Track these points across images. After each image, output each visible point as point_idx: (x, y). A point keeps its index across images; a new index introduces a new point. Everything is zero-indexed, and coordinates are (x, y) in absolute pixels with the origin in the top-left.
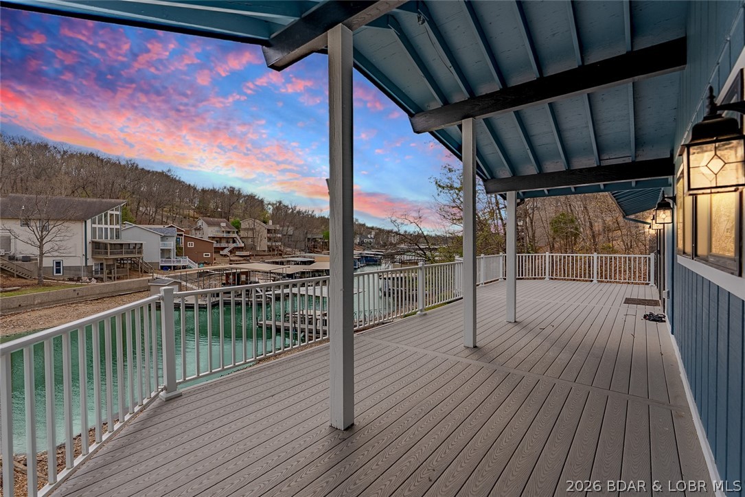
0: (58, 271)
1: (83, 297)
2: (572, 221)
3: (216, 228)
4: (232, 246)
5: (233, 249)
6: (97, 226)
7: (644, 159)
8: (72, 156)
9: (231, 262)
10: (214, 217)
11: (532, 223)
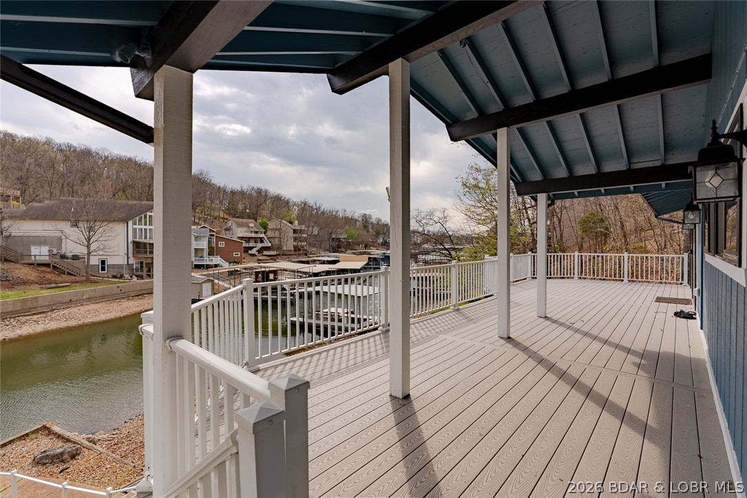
0: (103, 269)
1: (125, 293)
2: (602, 221)
3: (245, 229)
4: (260, 245)
5: (261, 248)
6: (137, 227)
7: (674, 163)
8: (112, 161)
9: (259, 261)
10: (243, 218)
11: (560, 223)
